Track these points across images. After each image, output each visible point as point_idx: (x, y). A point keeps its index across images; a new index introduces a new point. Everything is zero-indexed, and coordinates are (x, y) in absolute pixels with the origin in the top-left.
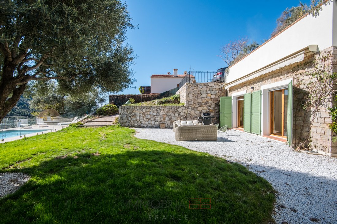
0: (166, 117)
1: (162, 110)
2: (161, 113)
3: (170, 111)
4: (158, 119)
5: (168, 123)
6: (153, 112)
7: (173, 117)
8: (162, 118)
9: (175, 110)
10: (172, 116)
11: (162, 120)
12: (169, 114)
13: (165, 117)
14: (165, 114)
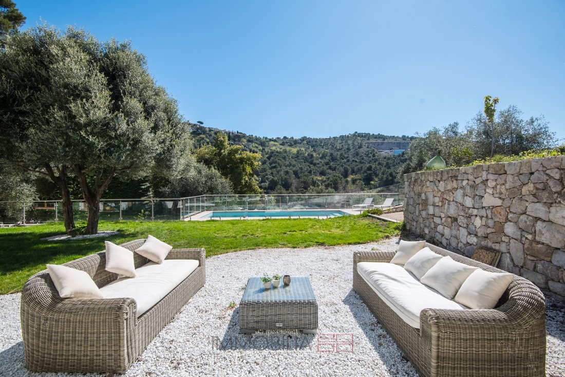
0: (507, 220)
1: (491, 184)
2: (490, 200)
3: (525, 190)
4: (478, 222)
5: (513, 252)
6: (465, 195)
7: (539, 225)
8: (490, 223)
9: (551, 183)
10: (537, 219)
11: (489, 231)
12: (517, 207)
13: (502, 219)
14: (499, 202)
